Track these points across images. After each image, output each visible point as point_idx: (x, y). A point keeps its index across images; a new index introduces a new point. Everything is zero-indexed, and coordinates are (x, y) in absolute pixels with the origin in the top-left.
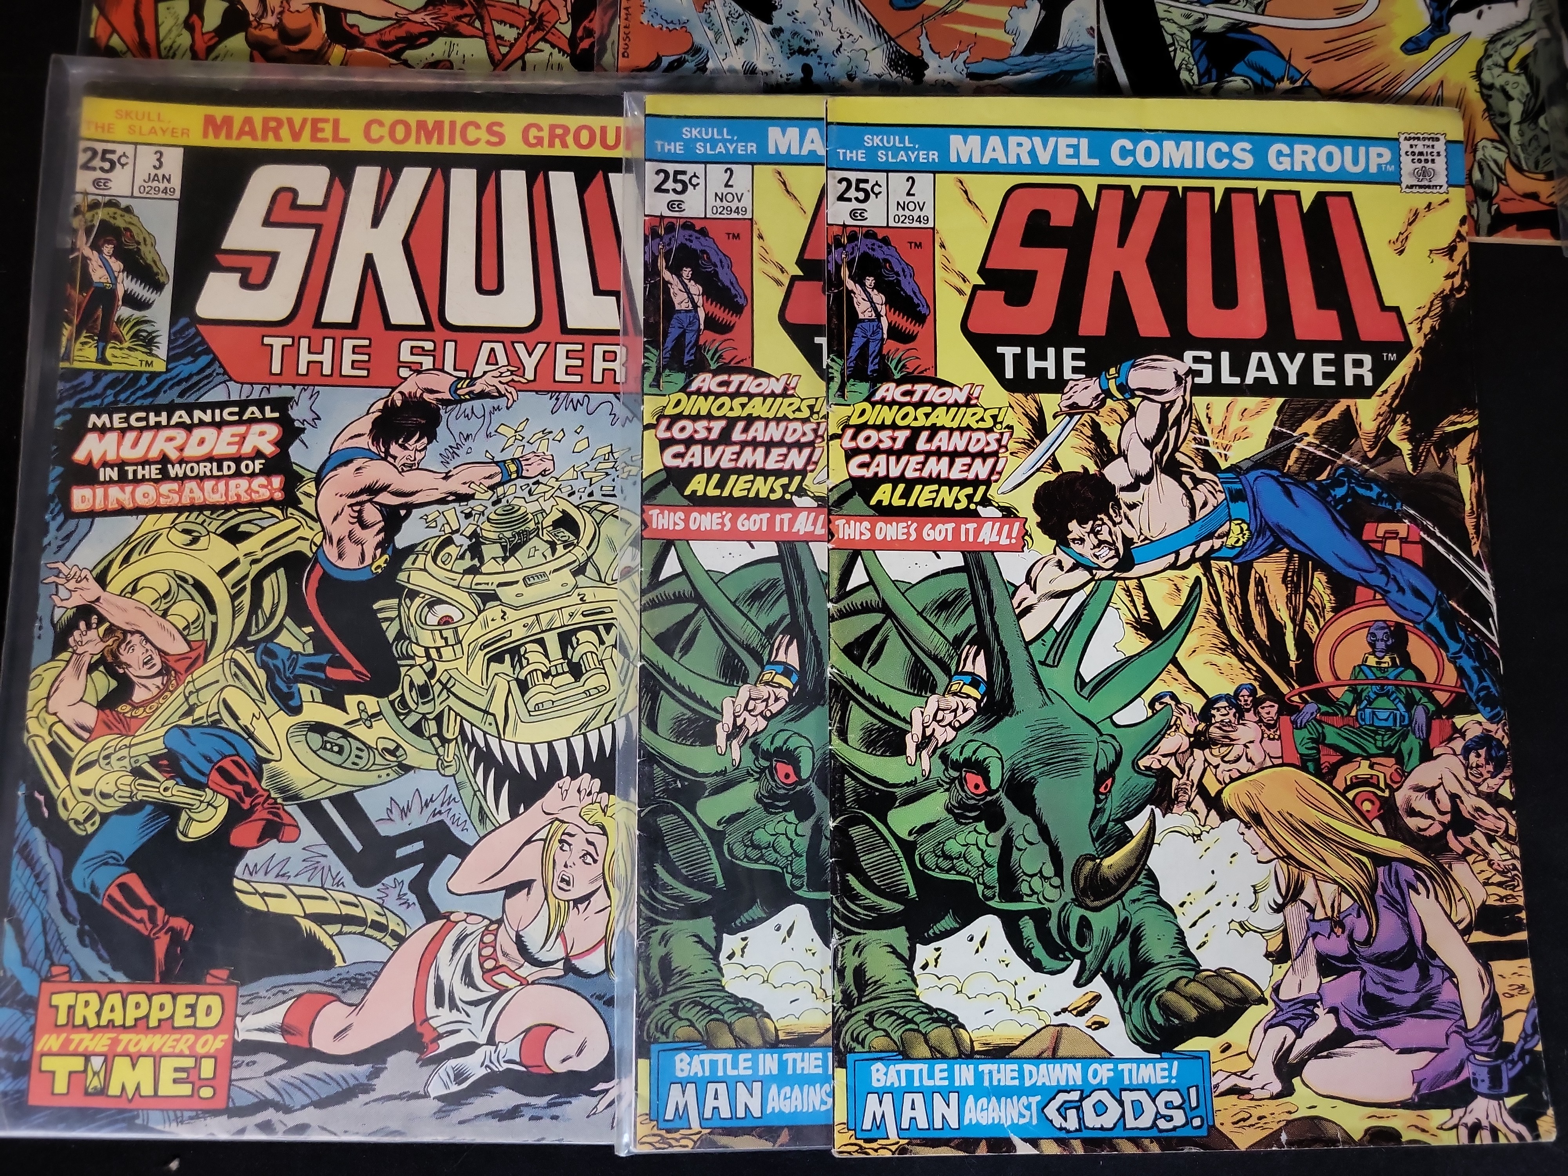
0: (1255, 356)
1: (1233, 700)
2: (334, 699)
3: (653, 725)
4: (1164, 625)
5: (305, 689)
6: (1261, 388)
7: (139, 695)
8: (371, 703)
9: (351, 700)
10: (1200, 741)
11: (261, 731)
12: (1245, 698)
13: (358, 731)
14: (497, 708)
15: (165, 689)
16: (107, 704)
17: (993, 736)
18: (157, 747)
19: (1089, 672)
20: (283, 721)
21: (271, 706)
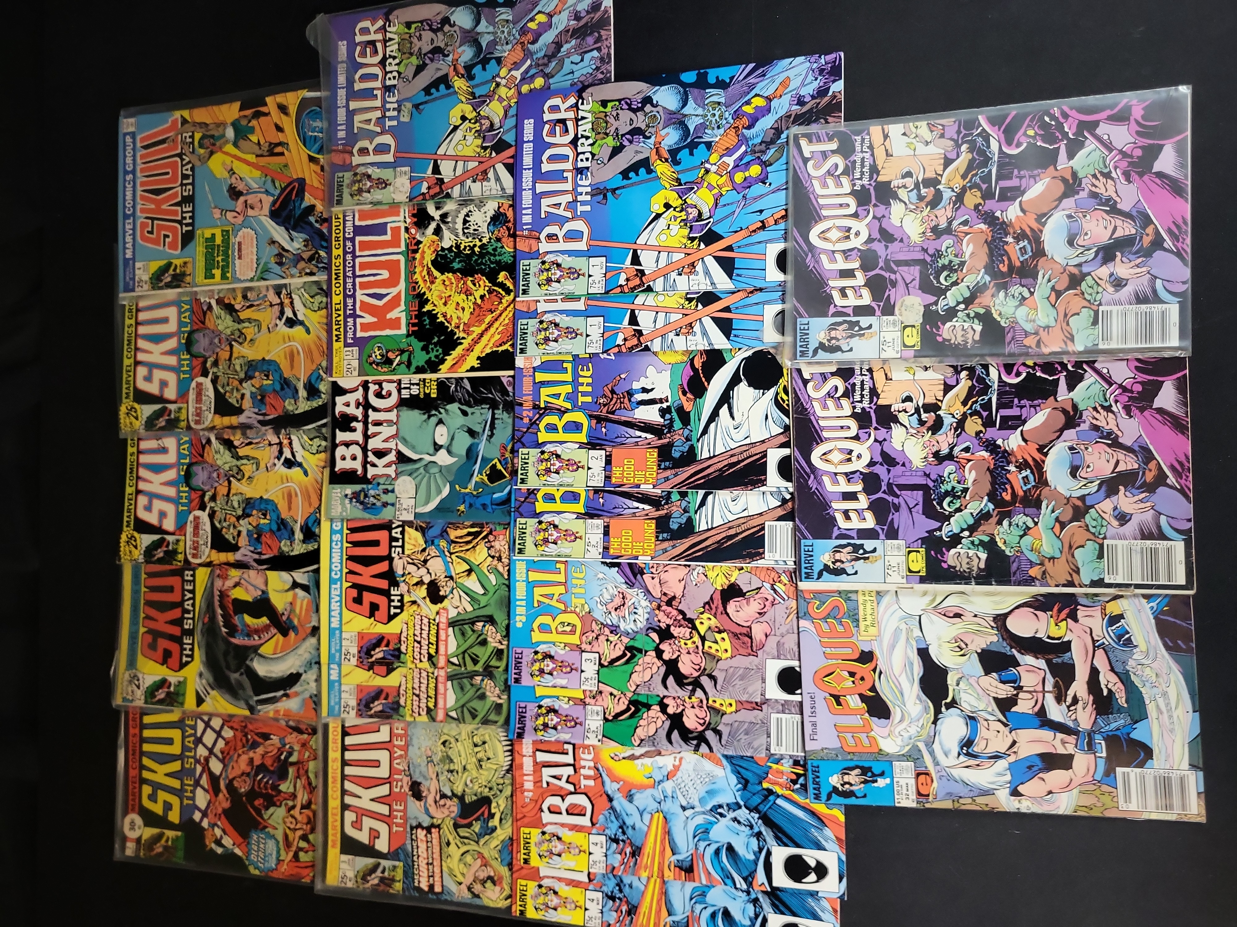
0: (394, 535)
1: (489, 549)
2: (492, 816)
3: (496, 722)
4: (468, 567)
5: (490, 824)
6: (403, 533)
7: (492, 874)
8: (494, 805)
9: (493, 811)
10: (500, 559)
11: (501, 838)
12: (488, 545)
13: (502, 809)
14: (495, 767)
15: (491, 866)
16: (494, 883)
17: (499, 622)
18: (506, 868)
19: (482, 591)
20: (499, 831)
21: (494, 834)
